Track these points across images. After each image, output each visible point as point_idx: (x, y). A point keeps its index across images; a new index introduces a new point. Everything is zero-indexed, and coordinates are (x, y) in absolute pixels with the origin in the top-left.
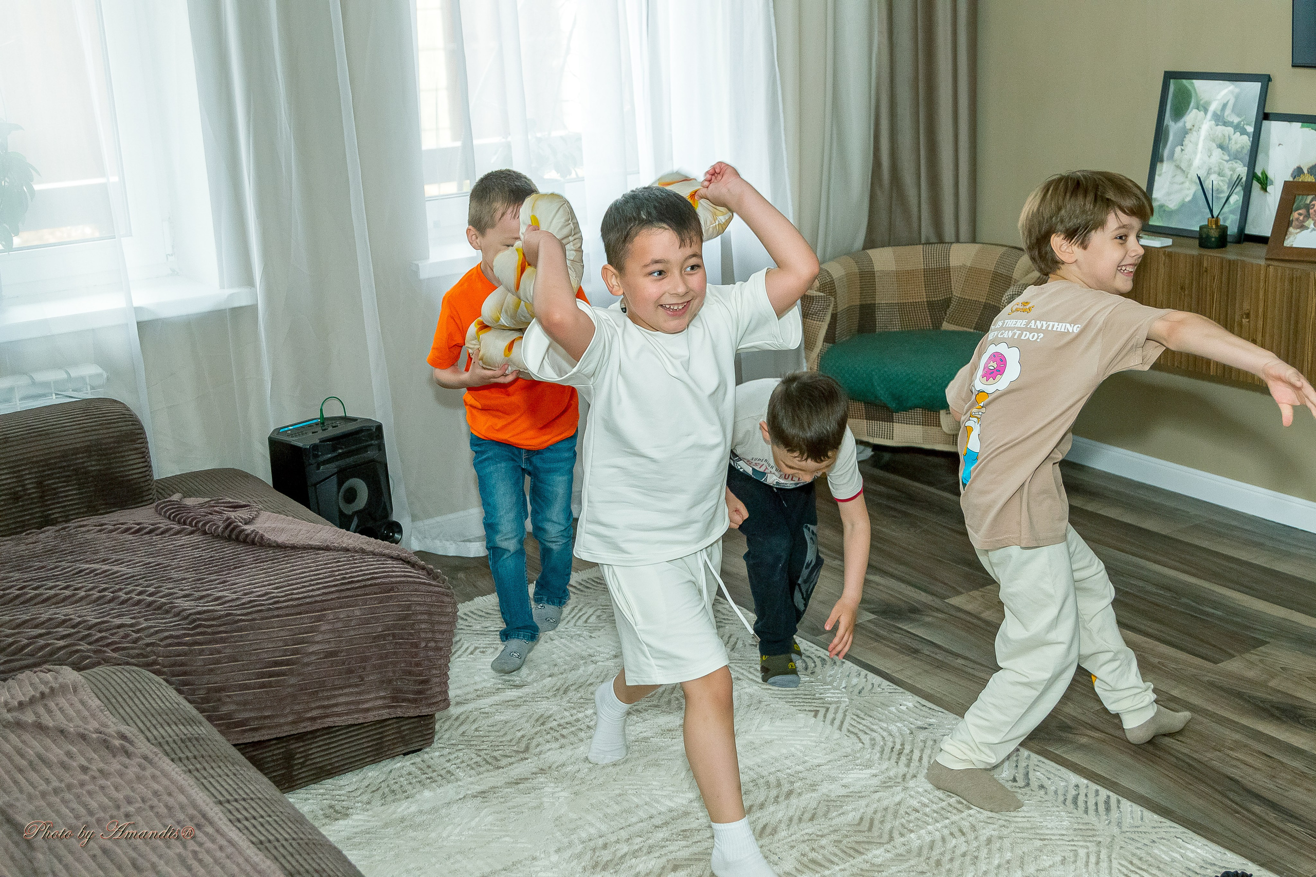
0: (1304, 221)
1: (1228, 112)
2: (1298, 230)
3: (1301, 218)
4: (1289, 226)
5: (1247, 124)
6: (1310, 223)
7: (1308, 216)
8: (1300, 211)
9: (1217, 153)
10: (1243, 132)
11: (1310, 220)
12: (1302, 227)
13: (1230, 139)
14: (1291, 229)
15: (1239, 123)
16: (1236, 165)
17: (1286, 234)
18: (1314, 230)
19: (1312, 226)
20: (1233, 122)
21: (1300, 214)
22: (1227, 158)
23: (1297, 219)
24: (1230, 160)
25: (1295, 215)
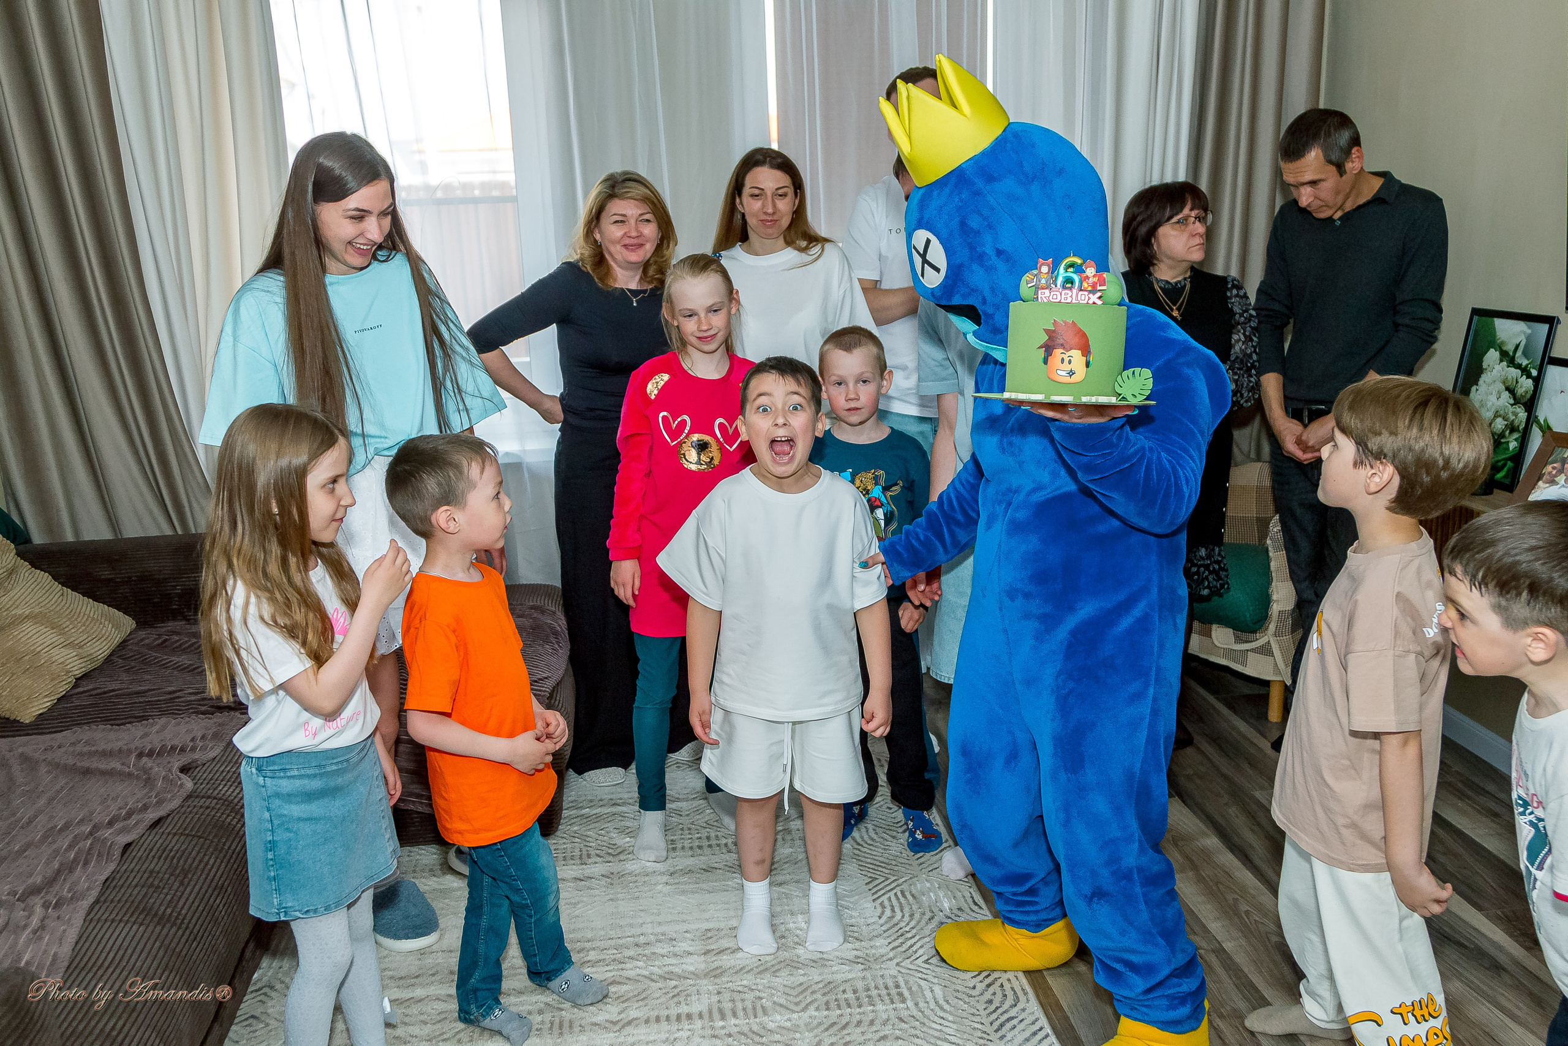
0: (1556, 476)
1: (1519, 353)
2: (1547, 485)
3: (1554, 472)
4: (1538, 480)
5: (1534, 368)
6: (1561, 479)
7: (1561, 471)
8: (1555, 465)
9: (1506, 395)
10: (1529, 376)
11: (1563, 475)
12: (1552, 482)
13: (1517, 382)
14: (1540, 483)
15: (1527, 366)
16: (1519, 410)
17: (1533, 488)
18: (1563, 486)
19: (1563, 482)
20: (1521, 365)
21: (1554, 468)
22: (1512, 401)
23: (1550, 473)
24: (1514, 404)
25: (1549, 468)
